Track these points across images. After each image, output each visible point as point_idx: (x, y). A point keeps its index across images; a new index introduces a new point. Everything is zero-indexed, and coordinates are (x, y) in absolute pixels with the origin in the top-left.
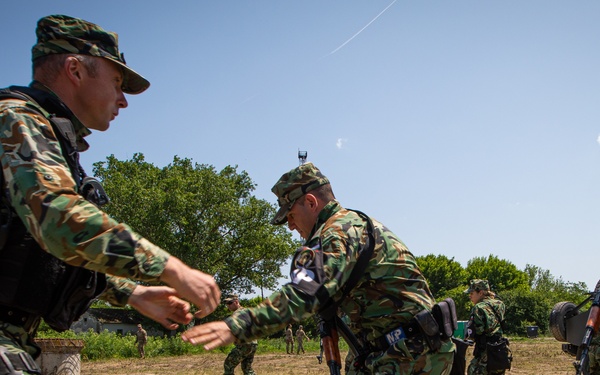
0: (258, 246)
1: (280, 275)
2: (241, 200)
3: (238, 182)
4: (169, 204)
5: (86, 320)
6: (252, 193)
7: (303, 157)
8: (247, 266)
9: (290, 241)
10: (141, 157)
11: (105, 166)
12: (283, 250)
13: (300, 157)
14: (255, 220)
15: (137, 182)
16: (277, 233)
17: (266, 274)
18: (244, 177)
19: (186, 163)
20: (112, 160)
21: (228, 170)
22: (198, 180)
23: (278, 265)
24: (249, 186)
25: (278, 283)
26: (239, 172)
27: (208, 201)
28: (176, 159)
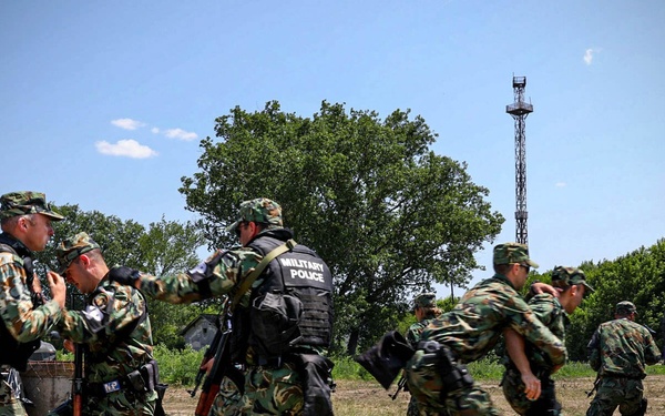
0: (440, 225)
1: (473, 266)
2: (416, 158)
3: (411, 133)
4: (312, 170)
5: (205, 330)
6: (431, 147)
7: (519, 86)
8: (424, 253)
9: (488, 216)
10: (276, 105)
11: (230, 122)
12: (476, 229)
13: (515, 85)
14: (435, 186)
15: (269, 143)
16: (468, 204)
17: (453, 263)
18: (419, 125)
19: (337, 110)
20: (237, 113)
21: (397, 116)
22: (352, 134)
23: (470, 252)
24: (427, 138)
25: (471, 277)
26: (412, 118)
27: (367, 163)
28: (324, 105)
